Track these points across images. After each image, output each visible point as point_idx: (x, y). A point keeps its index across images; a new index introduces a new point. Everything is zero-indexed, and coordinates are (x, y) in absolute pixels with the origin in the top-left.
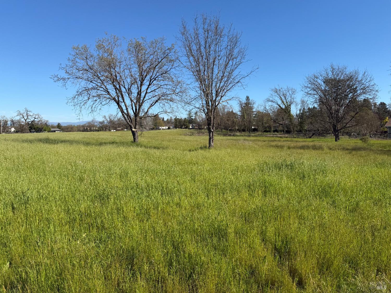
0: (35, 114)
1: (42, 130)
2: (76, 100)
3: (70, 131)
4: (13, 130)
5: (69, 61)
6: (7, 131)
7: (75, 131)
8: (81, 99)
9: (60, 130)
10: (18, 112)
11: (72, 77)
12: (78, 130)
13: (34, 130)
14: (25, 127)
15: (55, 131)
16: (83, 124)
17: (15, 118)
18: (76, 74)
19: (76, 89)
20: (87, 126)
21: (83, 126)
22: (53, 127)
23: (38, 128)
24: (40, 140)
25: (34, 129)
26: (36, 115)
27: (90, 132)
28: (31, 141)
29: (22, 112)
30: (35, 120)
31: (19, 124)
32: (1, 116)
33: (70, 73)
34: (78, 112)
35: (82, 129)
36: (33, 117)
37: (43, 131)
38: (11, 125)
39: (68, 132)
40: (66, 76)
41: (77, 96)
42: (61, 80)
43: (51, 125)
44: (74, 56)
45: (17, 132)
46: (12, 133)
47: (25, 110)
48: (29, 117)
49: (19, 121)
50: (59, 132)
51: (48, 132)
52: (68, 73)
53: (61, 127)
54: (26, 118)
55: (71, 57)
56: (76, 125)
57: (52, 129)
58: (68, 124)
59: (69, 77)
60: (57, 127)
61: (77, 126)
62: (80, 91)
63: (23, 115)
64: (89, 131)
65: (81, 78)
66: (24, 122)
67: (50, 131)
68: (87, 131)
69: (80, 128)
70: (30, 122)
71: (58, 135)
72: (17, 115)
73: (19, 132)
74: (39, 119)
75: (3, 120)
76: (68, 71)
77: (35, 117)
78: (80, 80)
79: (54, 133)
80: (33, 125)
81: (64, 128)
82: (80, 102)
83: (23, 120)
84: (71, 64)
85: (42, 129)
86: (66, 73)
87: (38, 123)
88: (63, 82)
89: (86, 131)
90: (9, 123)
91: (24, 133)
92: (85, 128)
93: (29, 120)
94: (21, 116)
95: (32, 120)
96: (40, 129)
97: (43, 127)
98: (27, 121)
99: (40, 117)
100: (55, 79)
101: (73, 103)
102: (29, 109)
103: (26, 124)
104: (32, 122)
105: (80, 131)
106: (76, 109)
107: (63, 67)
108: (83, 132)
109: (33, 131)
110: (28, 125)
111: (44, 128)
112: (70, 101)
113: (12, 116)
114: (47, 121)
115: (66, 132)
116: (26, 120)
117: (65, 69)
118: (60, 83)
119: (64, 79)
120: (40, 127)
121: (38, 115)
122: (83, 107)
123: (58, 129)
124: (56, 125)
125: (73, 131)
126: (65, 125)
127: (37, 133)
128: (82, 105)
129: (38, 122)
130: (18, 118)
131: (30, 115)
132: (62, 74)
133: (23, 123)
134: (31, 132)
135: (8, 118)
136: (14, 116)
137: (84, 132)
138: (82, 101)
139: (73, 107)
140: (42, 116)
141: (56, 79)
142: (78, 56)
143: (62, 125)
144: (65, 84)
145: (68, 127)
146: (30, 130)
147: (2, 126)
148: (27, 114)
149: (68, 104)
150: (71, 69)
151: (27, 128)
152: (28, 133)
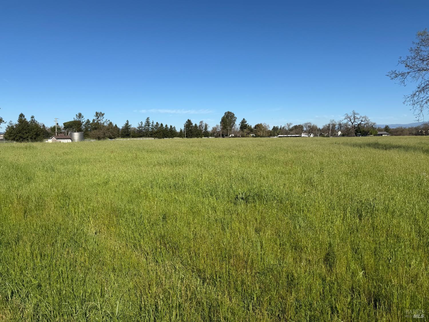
0: (362, 116)
1: (367, 134)
2: (415, 98)
3: (400, 135)
4: (340, 133)
5: (411, 51)
6: (335, 135)
7: (406, 135)
8: (422, 96)
9: (388, 133)
10: (346, 115)
11: (413, 71)
12: (410, 134)
13: (360, 134)
14: (351, 130)
15: (382, 135)
16: (416, 126)
17: (343, 121)
18: (418, 66)
19: (418, 84)
20: (423, 129)
21: (417, 129)
22: (380, 130)
23: (364, 131)
24: (369, 145)
25: (360, 132)
26: (363, 118)
27: (426, 135)
28: (360, 146)
29: (349, 115)
30: (362, 123)
31: (346, 128)
32: (331, 120)
33: (411, 65)
34: (417, 112)
35: (414, 132)
36: (360, 120)
37: (369, 135)
38: (338, 128)
39: (397, 136)
40: (406, 70)
41: (417, 93)
42: (400, 76)
43: (377, 128)
44: (419, 43)
45: (343, 135)
46: (338, 137)
47: (352, 113)
48: (356, 120)
49: (346, 125)
50: (386, 135)
51: (374, 135)
52: (409, 66)
53: (389, 129)
54: (352, 121)
55: (414, 47)
56: (407, 128)
57: (379, 133)
58: (398, 127)
59: (409, 71)
60: (384, 130)
61: (409, 128)
62: (423, 85)
63: (350, 119)
64: (423, 135)
65: (426, 70)
66: (351, 125)
67: (376, 135)
68: (422, 135)
69: (413, 131)
70: (356, 125)
71: (385, 139)
72: (345, 119)
73: (345, 135)
74: (366, 122)
75: (332, 124)
76: (408, 64)
77: (362, 120)
78: (424, 72)
79: (380, 137)
80: (359, 128)
81: (392, 131)
82: (421, 99)
83: (350, 123)
84: (413, 55)
85: (369, 132)
86: (406, 67)
87: (364, 126)
88: (401, 78)
89: (420, 135)
90: (337, 126)
91: (350, 136)
92: (420, 131)
93: (356, 123)
94: (349, 119)
95: (358, 123)
96: (365, 132)
97: (369, 130)
98: (354, 124)
99: (367, 120)
100: (392, 76)
101: (412, 102)
102: (356, 112)
103: (352, 127)
104: (359, 125)
105: (413, 134)
106: (415, 108)
107: (402, 60)
108: (416, 136)
109: (358, 135)
110: (354, 129)
111: (370, 132)
112: (408, 99)
113: (340, 120)
114: (374, 124)
115: (395, 135)
116: (352, 123)
117: (405, 62)
118: (398, 80)
119: (403, 75)
120: (366, 130)
121: (365, 117)
122: (425, 105)
123: (386, 133)
124: (383, 127)
125: (404, 135)
126: (395, 128)
127: (363, 137)
128: (423, 103)
129: (365, 124)
130: (345, 121)
131: (357, 118)
132: (402, 69)
133: (349, 127)
134: (356, 135)
135: (336, 122)
136: (341, 120)
137: (418, 136)
138: (424, 98)
139: (411, 107)
140: (369, 118)
141: (394, 75)
142: (423, 42)
143: (390, 128)
144: (403, 80)
145: (397, 130)
146: (356, 133)
147: (330, 129)
148: (354, 117)
149: (406, 103)
150: (413, 60)
151: (353, 131)
152: (353, 136)
